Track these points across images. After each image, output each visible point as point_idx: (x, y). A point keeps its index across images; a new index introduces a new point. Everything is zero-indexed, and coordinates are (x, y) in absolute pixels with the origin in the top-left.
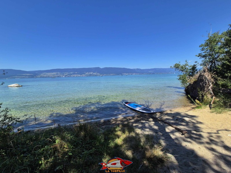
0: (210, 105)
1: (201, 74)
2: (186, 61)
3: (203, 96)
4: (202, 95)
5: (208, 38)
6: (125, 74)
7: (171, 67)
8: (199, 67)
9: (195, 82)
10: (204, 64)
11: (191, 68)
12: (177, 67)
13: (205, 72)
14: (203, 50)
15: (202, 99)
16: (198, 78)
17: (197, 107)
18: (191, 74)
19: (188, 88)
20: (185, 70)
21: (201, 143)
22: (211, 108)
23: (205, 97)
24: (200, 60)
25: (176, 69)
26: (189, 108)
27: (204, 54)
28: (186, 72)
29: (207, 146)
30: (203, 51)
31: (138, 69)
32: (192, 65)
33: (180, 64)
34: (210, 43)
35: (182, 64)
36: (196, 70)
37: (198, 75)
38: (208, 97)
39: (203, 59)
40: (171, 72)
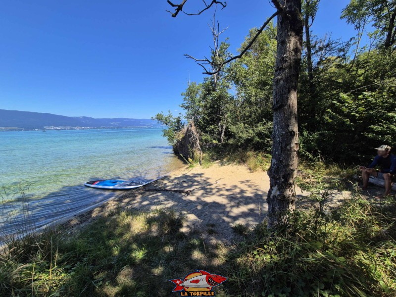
0: (200, 162)
1: (188, 128)
2: (169, 111)
3: (193, 154)
4: (192, 152)
5: (188, 87)
6: (52, 128)
7: (152, 118)
8: (183, 120)
9: (183, 138)
10: (187, 117)
11: (175, 121)
12: (159, 118)
13: (191, 126)
14: (185, 100)
15: (193, 156)
16: (186, 133)
17: (190, 166)
18: (176, 128)
19: (177, 146)
20: (170, 123)
21: (213, 194)
22: (201, 164)
23: (195, 154)
24: (184, 112)
25: (159, 121)
26: (183, 169)
27: (187, 105)
28: (171, 125)
29: (218, 194)
30: (186, 102)
31: (85, 118)
32: (177, 117)
33: (162, 114)
34: (191, 93)
35: (165, 115)
36: (181, 124)
37: (185, 130)
38: (198, 153)
39: (186, 110)
40: (148, 126)
